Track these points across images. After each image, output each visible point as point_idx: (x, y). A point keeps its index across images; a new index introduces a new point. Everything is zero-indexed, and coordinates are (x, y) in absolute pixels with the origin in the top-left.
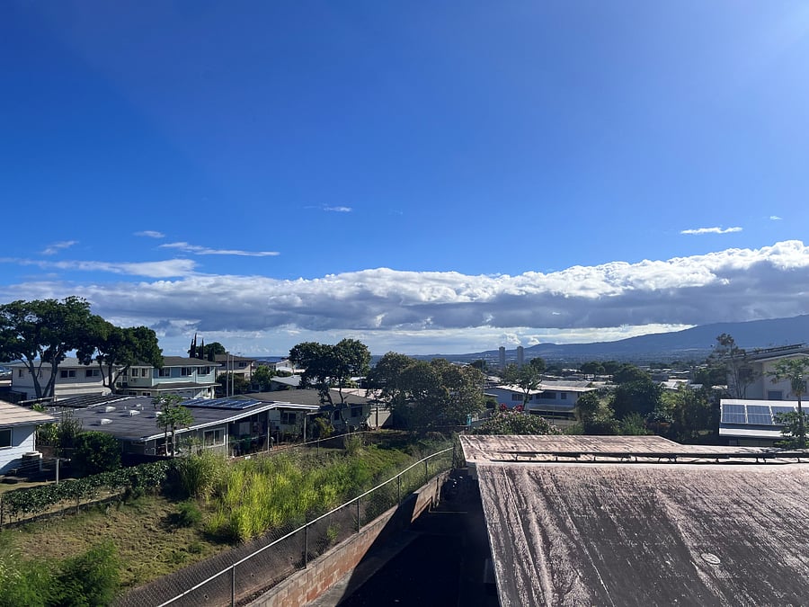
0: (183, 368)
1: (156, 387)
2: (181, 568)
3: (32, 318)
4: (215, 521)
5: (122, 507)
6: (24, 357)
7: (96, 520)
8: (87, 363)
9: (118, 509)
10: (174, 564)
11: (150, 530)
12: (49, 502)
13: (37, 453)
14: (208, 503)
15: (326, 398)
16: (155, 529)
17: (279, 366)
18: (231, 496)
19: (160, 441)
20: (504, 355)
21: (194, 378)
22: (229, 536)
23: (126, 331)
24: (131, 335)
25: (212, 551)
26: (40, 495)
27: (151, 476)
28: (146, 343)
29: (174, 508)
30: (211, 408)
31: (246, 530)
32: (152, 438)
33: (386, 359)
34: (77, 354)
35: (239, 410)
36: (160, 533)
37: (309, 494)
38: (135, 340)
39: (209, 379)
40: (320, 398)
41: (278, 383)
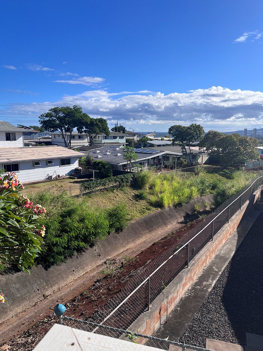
0: (114, 136)
1: (104, 143)
2: (145, 216)
3: (61, 115)
4: (153, 199)
5: (118, 190)
6: (60, 130)
7: (111, 194)
8: (81, 133)
9: (117, 191)
10: (142, 214)
11: (130, 200)
12: (96, 187)
13: (80, 168)
14: (148, 191)
15: (184, 150)
16: (132, 200)
17: (148, 136)
18: (157, 189)
19: (124, 166)
20: (246, 132)
21: (118, 140)
22: (159, 204)
23: (96, 120)
24: (97, 122)
25: (155, 211)
26: (93, 184)
27: (127, 179)
28: (103, 125)
29: (137, 192)
30: (137, 152)
31: (166, 203)
32: (121, 164)
33: (209, 133)
34: (77, 129)
35: (151, 154)
36: (134, 201)
37: (187, 191)
38: (99, 124)
39: (123, 141)
40: (182, 150)
41: (149, 143)
